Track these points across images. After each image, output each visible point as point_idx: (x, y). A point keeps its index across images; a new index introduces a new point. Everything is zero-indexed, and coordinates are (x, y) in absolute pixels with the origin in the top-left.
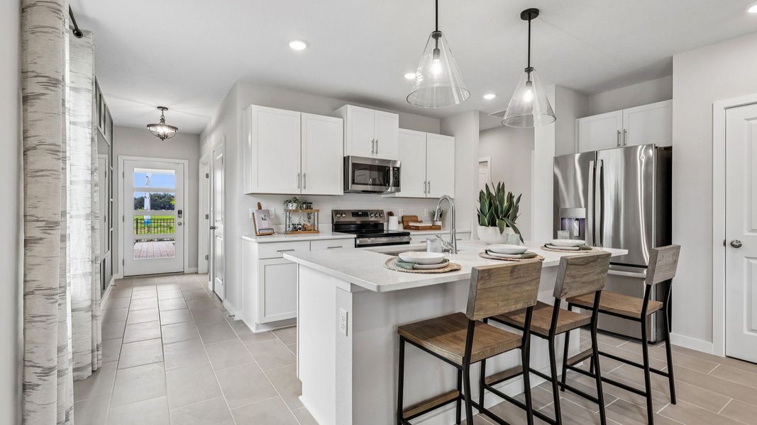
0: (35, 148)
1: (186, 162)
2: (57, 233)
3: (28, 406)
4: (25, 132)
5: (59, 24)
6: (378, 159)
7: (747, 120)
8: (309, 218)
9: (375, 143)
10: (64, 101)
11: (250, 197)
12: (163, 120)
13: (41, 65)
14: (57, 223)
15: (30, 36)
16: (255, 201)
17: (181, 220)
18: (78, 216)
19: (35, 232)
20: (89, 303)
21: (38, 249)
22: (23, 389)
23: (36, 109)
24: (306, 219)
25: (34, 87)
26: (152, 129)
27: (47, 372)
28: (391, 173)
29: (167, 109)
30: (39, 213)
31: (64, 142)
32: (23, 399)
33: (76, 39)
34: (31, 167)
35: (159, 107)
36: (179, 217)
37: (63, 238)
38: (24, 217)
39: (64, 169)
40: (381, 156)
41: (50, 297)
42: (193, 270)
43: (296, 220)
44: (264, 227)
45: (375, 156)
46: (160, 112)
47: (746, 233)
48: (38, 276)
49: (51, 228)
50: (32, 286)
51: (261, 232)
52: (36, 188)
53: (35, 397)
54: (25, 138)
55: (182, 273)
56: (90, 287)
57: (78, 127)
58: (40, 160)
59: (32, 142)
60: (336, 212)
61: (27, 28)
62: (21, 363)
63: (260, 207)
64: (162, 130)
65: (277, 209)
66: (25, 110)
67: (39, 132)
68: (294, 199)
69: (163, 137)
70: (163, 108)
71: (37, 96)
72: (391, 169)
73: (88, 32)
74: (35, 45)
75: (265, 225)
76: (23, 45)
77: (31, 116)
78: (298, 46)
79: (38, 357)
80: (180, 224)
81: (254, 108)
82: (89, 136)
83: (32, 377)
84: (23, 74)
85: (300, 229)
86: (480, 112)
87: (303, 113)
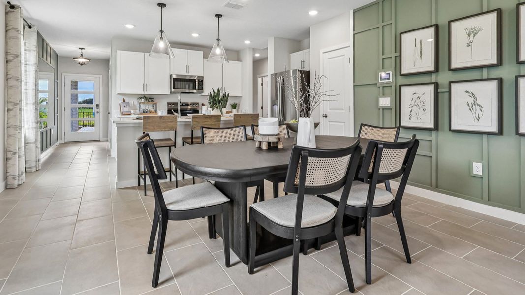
0: (10, 78)
1: (101, 76)
2: (18, 107)
3: (8, 165)
4: (7, 73)
5: (19, 35)
6: (189, 76)
7: (329, 58)
8: (153, 107)
9: (188, 68)
10: (20, 61)
11: (118, 95)
12: (82, 55)
13: (12, 50)
14: (18, 104)
15: (9, 40)
16: (122, 97)
17: (98, 110)
18: (30, 104)
19: (10, 107)
20: (34, 140)
21: (11, 112)
22: (7, 160)
23: (11, 65)
24: (152, 107)
25: (10, 58)
26: (75, 59)
27: (14, 154)
28: (197, 82)
29: (84, 49)
30: (12, 100)
31: (21, 76)
32: (7, 163)
33: (29, 29)
34: (9, 85)
35: (80, 48)
36: (97, 108)
37: (20, 109)
38: (7, 102)
39: (21, 85)
40: (191, 74)
41: (15, 128)
42: (106, 139)
43: (143, 107)
44: (125, 110)
45: (188, 74)
46: (80, 50)
47: (329, 111)
48: (11, 122)
49: (16, 105)
50: (9, 125)
51: (123, 113)
52: (11, 91)
53: (10, 162)
54: (7, 75)
55: (99, 141)
56: (35, 133)
57: (30, 66)
58: (12, 82)
59: (9, 76)
60: (169, 104)
61: (8, 37)
62: (6, 151)
63: (124, 100)
64: (81, 60)
65: (134, 102)
66: (7, 66)
67: (12, 73)
68: (145, 97)
69: (82, 64)
70: (82, 49)
71: (11, 61)
72: (197, 80)
73: (34, 26)
74: (11, 43)
75: (126, 109)
76: (6, 43)
77: (9, 67)
78: (130, 26)
79: (12, 149)
80: (98, 112)
81: (118, 52)
82: (35, 70)
83: (9, 156)
84: (7, 53)
85: (146, 112)
86: (253, 49)
87: (146, 53)
